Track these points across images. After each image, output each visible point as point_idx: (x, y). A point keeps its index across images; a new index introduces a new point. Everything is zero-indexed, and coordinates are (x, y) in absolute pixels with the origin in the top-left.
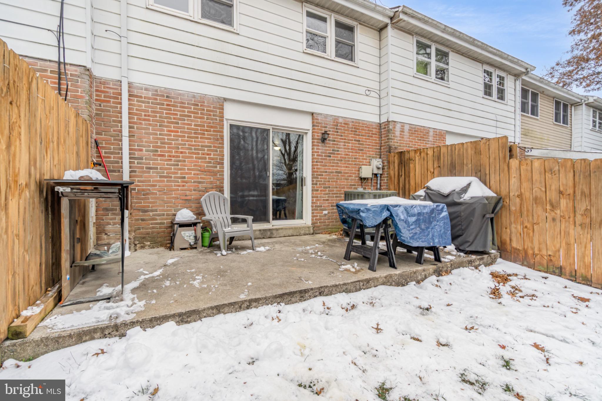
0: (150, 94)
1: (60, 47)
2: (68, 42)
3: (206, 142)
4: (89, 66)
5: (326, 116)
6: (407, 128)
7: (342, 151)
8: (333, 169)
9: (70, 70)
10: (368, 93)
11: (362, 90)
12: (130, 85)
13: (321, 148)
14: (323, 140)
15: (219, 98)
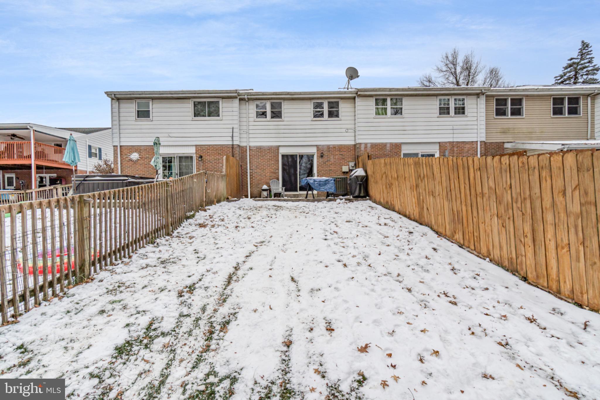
0: (255, 148)
1: (233, 140)
2: (234, 138)
3: (273, 162)
4: (239, 144)
5: (323, 146)
6: (369, 145)
7: (332, 160)
8: (328, 169)
9: (235, 146)
10: (347, 131)
11: (344, 130)
12: (250, 147)
13: (321, 160)
14: (322, 156)
15: (277, 146)
